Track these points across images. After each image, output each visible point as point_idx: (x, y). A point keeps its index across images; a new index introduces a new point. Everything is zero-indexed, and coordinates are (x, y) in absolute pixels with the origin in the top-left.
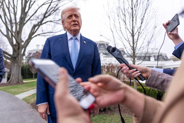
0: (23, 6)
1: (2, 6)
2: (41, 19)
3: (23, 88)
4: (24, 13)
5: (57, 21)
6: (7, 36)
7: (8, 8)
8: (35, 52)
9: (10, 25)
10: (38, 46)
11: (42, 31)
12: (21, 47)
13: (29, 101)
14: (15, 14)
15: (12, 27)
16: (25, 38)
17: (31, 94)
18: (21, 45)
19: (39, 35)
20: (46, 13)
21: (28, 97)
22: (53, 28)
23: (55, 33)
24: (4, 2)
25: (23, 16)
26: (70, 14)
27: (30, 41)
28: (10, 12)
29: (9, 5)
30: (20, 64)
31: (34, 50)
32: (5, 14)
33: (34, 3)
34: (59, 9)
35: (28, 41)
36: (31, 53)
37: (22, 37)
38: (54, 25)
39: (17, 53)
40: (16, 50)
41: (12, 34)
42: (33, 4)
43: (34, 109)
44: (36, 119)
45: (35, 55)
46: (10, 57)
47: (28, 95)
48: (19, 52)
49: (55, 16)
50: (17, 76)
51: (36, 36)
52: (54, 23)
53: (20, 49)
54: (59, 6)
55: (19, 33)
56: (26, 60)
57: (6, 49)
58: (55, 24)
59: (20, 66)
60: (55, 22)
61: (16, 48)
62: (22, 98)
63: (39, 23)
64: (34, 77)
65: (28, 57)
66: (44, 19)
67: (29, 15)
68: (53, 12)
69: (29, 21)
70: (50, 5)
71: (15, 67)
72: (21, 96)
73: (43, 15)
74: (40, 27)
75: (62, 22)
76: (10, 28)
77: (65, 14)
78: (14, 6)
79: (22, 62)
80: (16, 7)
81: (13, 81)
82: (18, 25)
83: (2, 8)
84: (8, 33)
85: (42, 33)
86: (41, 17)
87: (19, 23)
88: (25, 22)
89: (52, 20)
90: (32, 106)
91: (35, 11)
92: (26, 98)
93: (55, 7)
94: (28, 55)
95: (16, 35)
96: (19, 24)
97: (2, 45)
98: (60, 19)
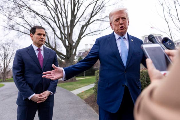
0: (73, 10)
1: (56, 13)
2: (89, 19)
3: (77, 85)
4: (74, 16)
6: (61, 39)
7: (61, 14)
8: (84, 51)
9: (63, 29)
10: (86, 45)
11: (90, 30)
12: (72, 48)
13: (82, 97)
14: (66, 18)
16: (75, 39)
17: (84, 91)
18: (73, 46)
19: (87, 35)
20: (93, 12)
21: (81, 93)
22: (99, 26)
24: (57, 9)
25: (72, 18)
26: (118, 18)
27: (80, 42)
28: (63, 17)
29: (61, 11)
31: (84, 49)
32: (59, 20)
33: (82, 5)
34: (105, 6)
35: (78, 41)
36: (81, 53)
37: (73, 38)
39: (70, 53)
40: (69, 50)
41: (65, 37)
42: (81, 6)
43: (88, 104)
44: (90, 113)
45: (84, 54)
46: (64, 57)
47: (81, 92)
48: (72, 52)
49: (101, 14)
51: (84, 36)
52: (101, 21)
53: (72, 50)
54: (104, 3)
55: (70, 35)
56: (77, 60)
57: (61, 50)
58: (102, 21)
60: (101, 20)
61: (69, 49)
62: (77, 94)
63: (86, 23)
64: (84, 75)
65: (79, 57)
66: (91, 19)
67: (77, 17)
68: (99, 10)
70: (96, 4)
72: (76, 92)
73: (90, 15)
74: (88, 27)
75: (110, 24)
76: (63, 31)
78: (65, 10)
79: (74, 61)
80: (67, 12)
82: (69, 28)
83: (56, 15)
84: (61, 36)
85: (90, 32)
86: (89, 17)
87: (70, 26)
88: (75, 24)
89: (98, 19)
90: (85, 101)
91: (83, 13)
92: (80, 94)
93: (101, 5)
94: (78, 55)
95: (68, 37)
96: (70, 27)
97: (58, 47)
98: (106, 17)
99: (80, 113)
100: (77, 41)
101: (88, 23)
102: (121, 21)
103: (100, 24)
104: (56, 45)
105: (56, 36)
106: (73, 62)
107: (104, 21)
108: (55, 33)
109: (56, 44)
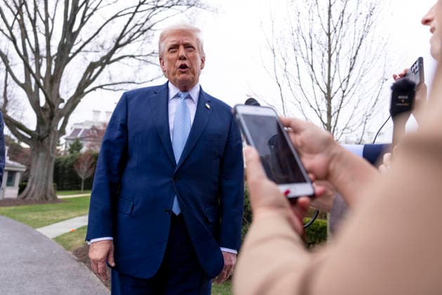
0: (68, 19)
1: (19, 17)
2: (109, 50)
3: (57, 212)
4: (69, 34)
5: (146, 56)
6: (25, 87)
7: (33, 22)
8: (88, 127)
9: (34, 61)
10: (97, 112)
11: (110, 78)
12: (57, 114)
13: (70, 244)
14: (48, 36)
15: (39, 66)
16: (67, 92)
17: (75, 228)
18: (59, 109)
19: (101, 87)
20: (122, 36)
21: (67, 234)
22: (135, 72)
23: (138, 84)
24: (24, 7)
25: (65, 40)
27: (79, 101)
28: (38, 31)
29: (35, 14)
30: (52, 155)
31: (87, 122)
32: (24, 35)
33: (95, 13)
34: (152, 28)
35: (74, 100)
36: (80, 130)
37: (60, 90)
38: (139, 66)
39: (47, 128)
40: (45, 120)
41: (38, 83)
42: (92, 14)
43: (83, 264)
44: (85, 287)
45: (88, 135)
46: (30, 137)
47: (68, 230)
48: (53, 124)
49: (143, 43)
50: (44, 183)
51: (94, 89)
52: (140, 60)
53: (54, 119)
55: (54, 80)
56: (66, 147)
57: (22, 117)
58: (143, 62)
59: (52, 158)
60: (141, 58)
61: (46, 116)
62: (54, 237)
63: (103, 58)
64: (82, 187)
65: (72, 140)
66: (117, 51)
67: (81, 40)
68: (138, 34)
69: (80, 53)
70: (131, 19)
71: (40, 162)
72: (52, 231)
73: (115, 41)
74: (105, 70)
75: (160, 59)
76: (34, 69)
77: (165, 41)
78: (47, 16)
79: (58, 150)
80: (53, 20)
81: (33, 195)
82: (53, 62)
83: (19, 21)
84: (27, 78)
85: (109, 83)
87: (55, 57)
88: (70, 55)
89: (135, 55)
90: (76, 256)
91: (96, 31)
92: (64, 235)
93: (143, 24)
94: (72, 135)
95: (48, 84)
96: (55, 60)
97: (13, 106)
98: (153, 53)
99: (58, 290)
100: (71, 98)
101: (106, 60)
102: (182, 52)
103: (137, 68)
104: (6, 101)
105: (9, 76)
106: (53, 152)
107: (148, 62)
108: (8, 69)
109: (9, 99)
